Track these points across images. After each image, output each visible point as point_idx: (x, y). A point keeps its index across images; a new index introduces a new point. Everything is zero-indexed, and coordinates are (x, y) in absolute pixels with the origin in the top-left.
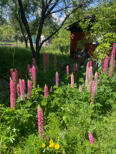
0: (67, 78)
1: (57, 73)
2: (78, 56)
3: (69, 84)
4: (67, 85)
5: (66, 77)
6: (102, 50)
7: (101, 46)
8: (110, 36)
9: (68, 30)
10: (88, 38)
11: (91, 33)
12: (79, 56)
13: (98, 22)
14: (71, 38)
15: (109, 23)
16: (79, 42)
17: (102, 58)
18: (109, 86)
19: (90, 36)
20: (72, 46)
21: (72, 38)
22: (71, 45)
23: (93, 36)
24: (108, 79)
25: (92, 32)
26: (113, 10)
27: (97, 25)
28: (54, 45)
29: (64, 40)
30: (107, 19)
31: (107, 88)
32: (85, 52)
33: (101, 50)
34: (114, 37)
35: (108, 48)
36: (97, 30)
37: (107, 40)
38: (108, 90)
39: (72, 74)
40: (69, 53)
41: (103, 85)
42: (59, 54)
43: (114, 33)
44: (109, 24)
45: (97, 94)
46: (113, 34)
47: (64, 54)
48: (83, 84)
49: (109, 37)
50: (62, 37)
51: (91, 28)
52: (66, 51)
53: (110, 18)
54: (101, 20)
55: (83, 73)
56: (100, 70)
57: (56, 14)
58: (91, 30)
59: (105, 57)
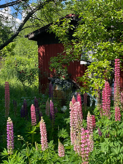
0: (32, 132)
1: (9, 121)
2: (55, 88)
3: (37, 145)
4: (34, 145)
5: (31, 130)
6: (97, 72)
7: (94, 66)
8: (108, 47)
9: (32, 39)
10: (71, 53)
11: (75, 44)
12: (57, 89)
13: (85, 24)
14: (39, 54)
15: (104, 26)
16: (53, 59)
17: (99, 88)
18: (117, 141)
19: (73, 49)
20: (41, 69)
21: (42, 55)
22: (39, 67)
23: (78, 49)
24: (113, 126)
25: (77, 42)
26: (108, 4)
27: (84, 30)
28: (5, 70)
29: (27, 59)
30: (100, 19)
31: (114, 145)
32: (68, 80)
33: (95, 74)
34: (115, 49)
35: (107, 69)
36: (84, 38)
37: (104, 56)
38: (116, 148)
39: (42, 120)
40: (36, 83)
41: (106, 140)
42: (16, 86)
43: (114, 43)
44: (103, 28)
45: (95, 158)
46: (113, 45)
47: (27, 84)
48: (67, 141)
49: (106, 49)
50: (22, 53)
51: (74, 35)
52: (31, 79)
53: (105, 18)
54: (90, 21)
55: (66, 119)
56: (98, 111)
57: (6, 10)
58: (74, 38)
59: (104, 85)
